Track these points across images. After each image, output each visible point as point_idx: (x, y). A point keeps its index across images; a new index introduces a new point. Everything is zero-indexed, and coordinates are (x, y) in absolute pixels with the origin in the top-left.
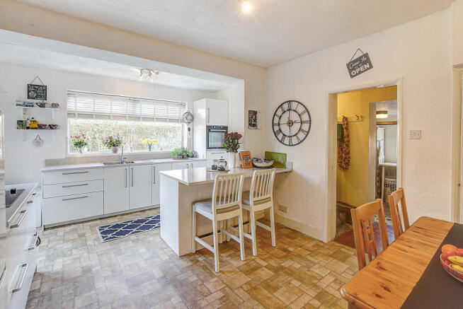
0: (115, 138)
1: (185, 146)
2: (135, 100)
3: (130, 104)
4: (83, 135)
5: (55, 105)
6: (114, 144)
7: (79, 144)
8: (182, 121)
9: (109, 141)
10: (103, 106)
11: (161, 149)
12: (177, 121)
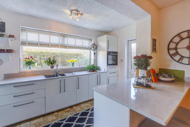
0: (52, 59)
1: (92, 63)
2: (64, 36)
3: (61, 38)
4: (31, 57)
5: (11, 36)
6: (51, 62)
7: (29, 63)
8: (91, 49)
9: (48, 61)
10: (44, 38)
11: (79, 65)
12: (87, 49)
